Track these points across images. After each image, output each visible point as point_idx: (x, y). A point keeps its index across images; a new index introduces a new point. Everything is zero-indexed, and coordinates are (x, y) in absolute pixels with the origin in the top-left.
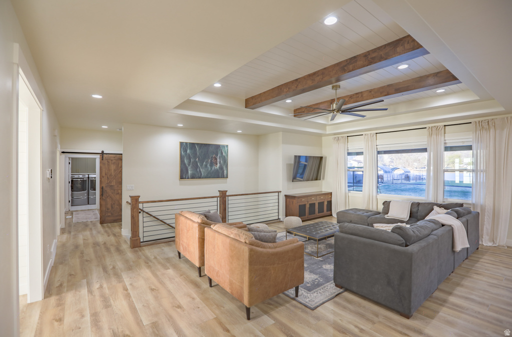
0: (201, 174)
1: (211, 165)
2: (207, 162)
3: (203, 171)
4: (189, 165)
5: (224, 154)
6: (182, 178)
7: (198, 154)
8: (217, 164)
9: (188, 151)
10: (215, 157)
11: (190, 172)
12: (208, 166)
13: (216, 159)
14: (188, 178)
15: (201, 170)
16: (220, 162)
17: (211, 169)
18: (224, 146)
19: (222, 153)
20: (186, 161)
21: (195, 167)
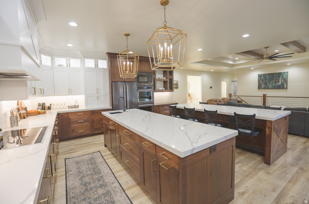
0: (269, 87)
1: (276, 82)
2: (273, 82)
3: (270, 86)
4: (262, 83)
5: (284, 77)
6: (259, 89)
7: (267, 78)
8: (279, 82)
9: (262, 78)
10: (278, 79)
11: (263, 87)
12: (273, 83)
13: (279, 80)
14: (262, 89)
15: (269, 85)
16: (281, 81)
17: (275, 85)
18: (285, 73)
19: (283, 76)
20: (261, 82)
21: (266, 84)
